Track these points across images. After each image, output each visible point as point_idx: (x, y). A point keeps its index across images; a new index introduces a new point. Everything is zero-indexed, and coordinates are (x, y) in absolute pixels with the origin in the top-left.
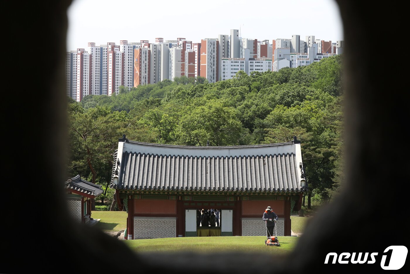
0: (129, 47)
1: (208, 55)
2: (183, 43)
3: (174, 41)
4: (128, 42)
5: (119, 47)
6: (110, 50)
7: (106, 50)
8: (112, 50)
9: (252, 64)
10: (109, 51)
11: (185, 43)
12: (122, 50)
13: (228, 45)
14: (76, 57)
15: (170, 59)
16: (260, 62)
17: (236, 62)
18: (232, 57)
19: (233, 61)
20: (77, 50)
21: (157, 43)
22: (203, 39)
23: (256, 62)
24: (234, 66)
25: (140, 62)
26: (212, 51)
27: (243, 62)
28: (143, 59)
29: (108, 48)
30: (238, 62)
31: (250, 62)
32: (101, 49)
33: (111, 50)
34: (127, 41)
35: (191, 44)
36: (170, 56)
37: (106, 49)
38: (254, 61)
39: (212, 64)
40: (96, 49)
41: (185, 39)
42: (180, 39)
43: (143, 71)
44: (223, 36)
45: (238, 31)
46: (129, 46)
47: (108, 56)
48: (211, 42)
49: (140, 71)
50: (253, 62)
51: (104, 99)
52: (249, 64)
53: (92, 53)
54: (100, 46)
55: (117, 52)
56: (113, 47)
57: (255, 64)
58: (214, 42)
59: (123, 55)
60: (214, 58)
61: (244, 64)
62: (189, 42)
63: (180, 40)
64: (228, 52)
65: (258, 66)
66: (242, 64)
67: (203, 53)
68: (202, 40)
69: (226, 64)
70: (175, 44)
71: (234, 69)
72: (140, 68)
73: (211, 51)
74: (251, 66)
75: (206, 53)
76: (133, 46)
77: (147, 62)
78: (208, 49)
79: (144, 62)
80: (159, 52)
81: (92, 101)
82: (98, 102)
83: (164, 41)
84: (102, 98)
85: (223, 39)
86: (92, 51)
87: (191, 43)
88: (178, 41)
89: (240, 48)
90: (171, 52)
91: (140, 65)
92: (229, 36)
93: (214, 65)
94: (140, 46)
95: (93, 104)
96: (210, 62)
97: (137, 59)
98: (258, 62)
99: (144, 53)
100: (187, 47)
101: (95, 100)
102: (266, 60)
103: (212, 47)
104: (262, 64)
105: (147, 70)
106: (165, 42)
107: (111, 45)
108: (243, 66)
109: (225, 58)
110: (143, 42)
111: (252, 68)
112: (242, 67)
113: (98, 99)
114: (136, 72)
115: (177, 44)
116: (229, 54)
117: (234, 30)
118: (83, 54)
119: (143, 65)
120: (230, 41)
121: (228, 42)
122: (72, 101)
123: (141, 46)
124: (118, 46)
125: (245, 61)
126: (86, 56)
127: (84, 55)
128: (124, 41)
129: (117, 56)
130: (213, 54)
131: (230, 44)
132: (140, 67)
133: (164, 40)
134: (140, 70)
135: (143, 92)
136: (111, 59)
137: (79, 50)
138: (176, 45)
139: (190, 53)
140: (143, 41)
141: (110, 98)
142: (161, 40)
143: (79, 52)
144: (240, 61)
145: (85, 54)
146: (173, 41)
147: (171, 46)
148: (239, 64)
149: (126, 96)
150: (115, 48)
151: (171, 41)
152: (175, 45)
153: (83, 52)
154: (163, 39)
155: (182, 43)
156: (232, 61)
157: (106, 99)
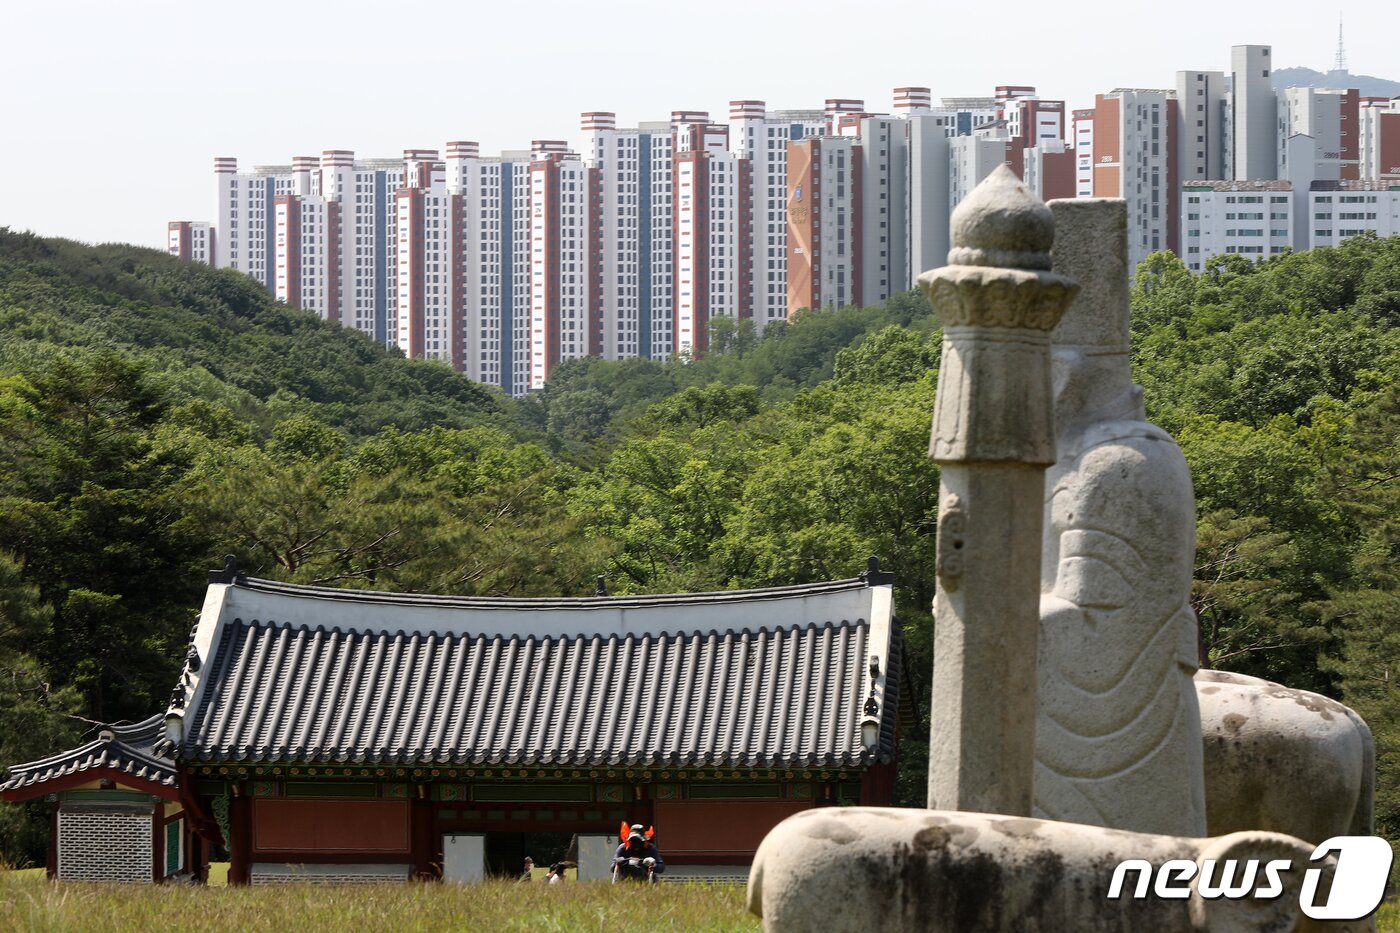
0: (771, 132)
1: (1128, 169)
2: (1025, 112)
3: (981, 103)
4: (768, 108)
5: (726, 131)
6: (684, 146)
7: (664, 148)
8: (694, 146)
9: (1323, 208)
10: (679, 150)
11: (1030, 111)
12: (738, 146)
13: (1222, 119)
14: (529, 181)
15: (952, 189)
16: (1362, 199)
17: (1250, 200)
18: (1242, 174)
19: (1237, 195)
20: (529, 147)
21: (902, 114)
22: (1106, 91)
23: (1342, 200)
24: (1241, 216)
25: (816, 203)
26: (1145, 148)
27: (1283, 200)
28: (828, 188)
29: (675, 138)
30: (1260, 200)
31: (1318, 200)
32: (645, 141)
33: (687, 145)
34: (763, 104)
35: (1058, 114)
36: (952, 175)
37: (668, 142)
38: (1335, 195)
39: (1145, 211)
40: (621, 142)
41: (1031, 89)
42: (1009, 93)
43: (829, 244)
44: (1200, 77)
45: (1266, 52)
46: (771, 126)
47: (673, 176)
48: (1139, 107)
49: (816, 247)
50: (1329, 199)
51: (640, 380)
52: (1313, 208)
53: (601, 163)
54: (637, 127)
55: (717, 155)
56: (701, 129)
57: (1338, 208)
58: (1155, 106)
59: (745, 167)
60: (1155, 180)
61: (1289, 208)
62: (1052, 105)
63: (1010, 97)
64: (1222, 150)
65: (1354, 216)
66: (1279, 208)
67: (1105, 158)
68: (1099, 98)
69: (1202, 209)
70: (987, 113)
71: (1241, 233)
72: (816, 231)
73: (1140, 147)
74: (1320, 216)
75: (1116, 159)
76: (793, 126)
77: (846, 202)
78: (1128, 137)
79: (831, 204)
80: (904, 154)
81: (583, 386)
82: (610, 393)
83: (936, 102)
84: (632, 375)
85: (1200, 92)
86: (601, 153)
87: (1060, 107)
88: (1001, 100)
89: (1280, 131)
90: (956, 154)
91: (816, 217)
92: (1228, 74)
93: (1155, 214)
94: (824, 125)
95: (589, 401)
96: (1139, 201)
97: (801, 188)
98: (1354, 200)
99: (831, 162)
100: (1041, 129)
101: (598, 386)
102: (1391, 188)
103: (1148, 127)
104: (1372, 208)
105: (848, 240)
106: (940, 104)
107: (688, 125)
108: (1284, 216)
109: (1208, 183)
110: (838, 109)
111: (1323, 225)
112: (1279, 224)
113: (611, 380)
114: (797, 251)
115: (994, 114)
116: (1229, 160)
117: (1250, 49)
118: (557, 164)
119: (828, 216)
120: (1230, 102)
121: (1223, 103)
122: (469, 393)
123: (830, 127)
124: (720, 129)
125: (1290, 195)
126: (572, 175)
127: (562, 169)
128: (747, 103)
129: (717, 172)
130: (1152, 162)
131: (1231, 111)
132: (812, 225)
133: (932, 95)
134: (813, 239)
135: (820, 344)
136: (687, 191)
137: (543, 149)
138: (991, 118)
139: (1049, 159)
140: (839, 102)
141: (667, 373)
142: (918, 96)
143: (541, 157)
144: (1266, 195)
145: (567, 166)
146: (976, 100)
147: (965, 124)
148: (1264, 208)
149: (738, 366)
150: (708, 138)
151: (964, 100)
152: (986, 121)
153: (560, 157)
154: (928, 91)
155: (1018, 110)
156: (1230, 194)
157: (649, 378)
